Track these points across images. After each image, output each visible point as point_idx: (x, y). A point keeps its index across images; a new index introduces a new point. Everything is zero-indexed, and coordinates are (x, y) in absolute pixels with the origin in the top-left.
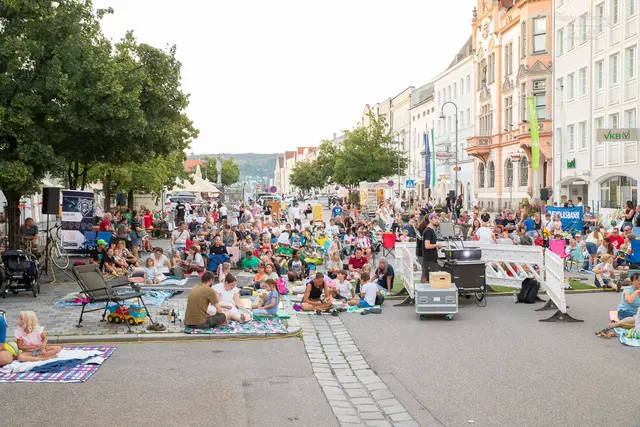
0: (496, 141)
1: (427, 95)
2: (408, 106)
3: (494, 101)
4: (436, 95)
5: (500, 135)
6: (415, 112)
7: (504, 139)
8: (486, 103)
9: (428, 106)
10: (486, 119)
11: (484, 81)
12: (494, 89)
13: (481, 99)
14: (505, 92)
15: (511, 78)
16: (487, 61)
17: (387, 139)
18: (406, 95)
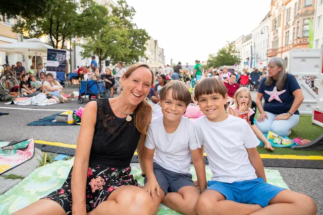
0: (280, 50)
1: (249, 38)
2: (241, 42)
3: (280, 35)
4: (253, 36)
5: (282, 48)
6: (244, 44)
7: (284, 49)
8: (276, 35)
9: (250, 41)
10: (275, 42)
11: (275, 26)
12: (280, 29)
13: (274, 34)
14: (286, 29)
15: (289, 23)
16: (277, 19)
17: (234, 52)
18: (241, 38)
